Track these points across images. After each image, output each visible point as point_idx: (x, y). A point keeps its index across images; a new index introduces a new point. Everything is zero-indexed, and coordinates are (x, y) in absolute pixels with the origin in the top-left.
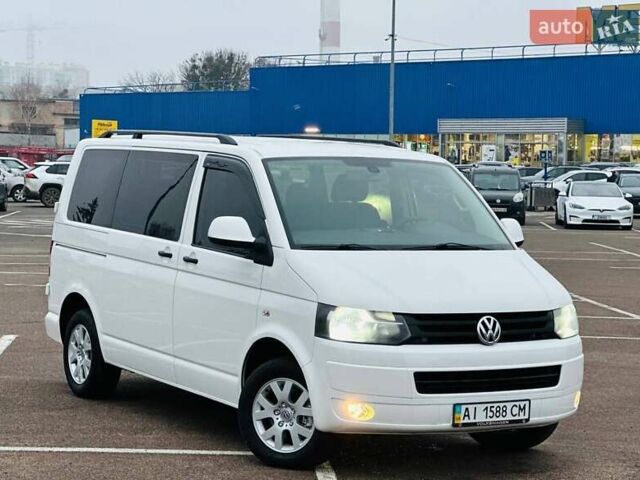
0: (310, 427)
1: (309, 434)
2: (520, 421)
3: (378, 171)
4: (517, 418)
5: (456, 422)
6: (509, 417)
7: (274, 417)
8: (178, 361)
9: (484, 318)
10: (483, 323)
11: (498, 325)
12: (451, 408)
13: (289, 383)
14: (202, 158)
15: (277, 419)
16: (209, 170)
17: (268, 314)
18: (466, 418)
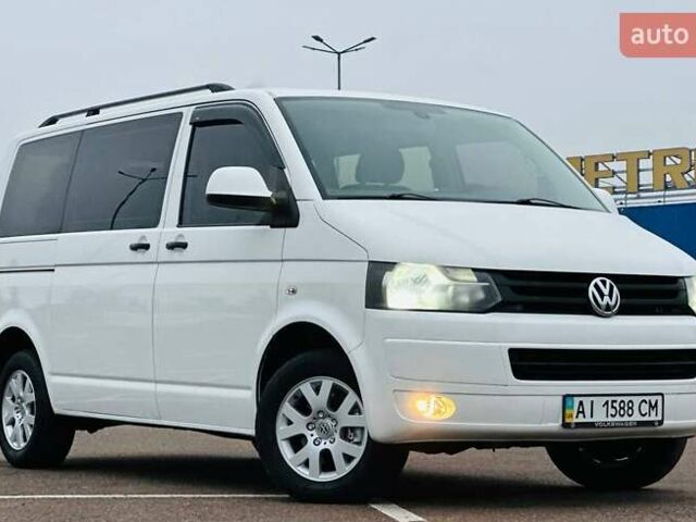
0: (359, 443)
1: (358, 452)
2: (651, 423)
3: (427, 117)
4: (646, 418)
5: (568, 420)
6: (637, 417)
7: (308, 433)
8: (162, 388)
9: (597, 280)
10: (596, 286)
11: (615, 289)
12: (559, 400)
13: (327, 384)
14: (188, 114)
15: (311, 436)
16: (197, 128)
17: (294, 292)
18: (581, 415)
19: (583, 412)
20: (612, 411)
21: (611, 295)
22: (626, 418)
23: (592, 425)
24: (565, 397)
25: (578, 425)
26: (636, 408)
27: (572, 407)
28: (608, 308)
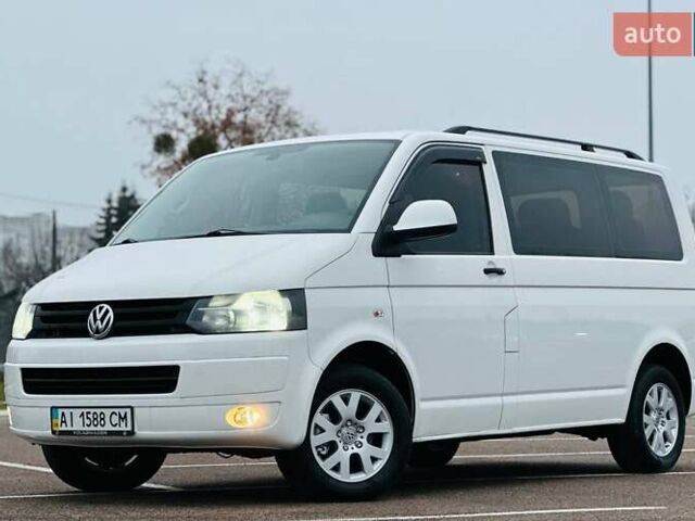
19: (65, 422)
20: (87, 422)
21: (102, 320)
22: (99, 428)
23: (70, 433)
24: (53, 408)
25: (62, 433)
26: (107, 419)
27: (57, 418)
28: (97, 331)
